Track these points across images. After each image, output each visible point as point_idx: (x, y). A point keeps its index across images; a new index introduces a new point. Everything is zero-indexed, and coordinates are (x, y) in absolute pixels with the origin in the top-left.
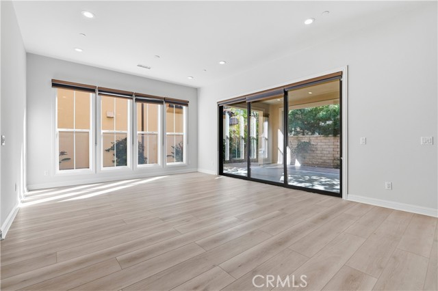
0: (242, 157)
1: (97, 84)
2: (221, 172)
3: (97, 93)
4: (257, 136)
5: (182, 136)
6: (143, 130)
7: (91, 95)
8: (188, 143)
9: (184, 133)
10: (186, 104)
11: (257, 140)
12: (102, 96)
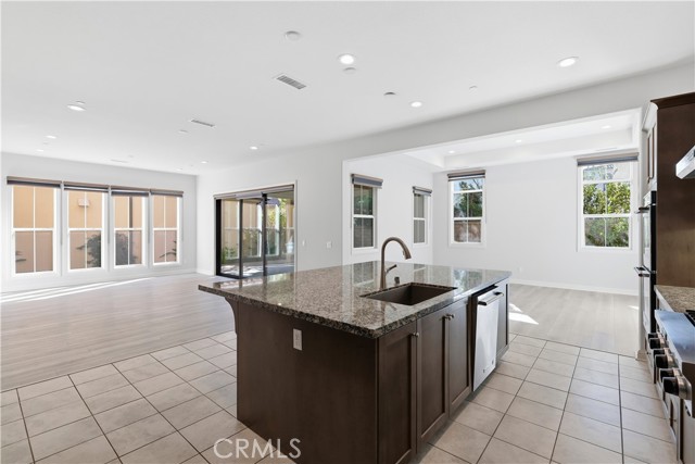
0: (260, 255)
1: (62, 179)
2: (218, 272)
3: (63, 187)
4: (281, 228)
5: (176, 232)
6: (131, 226)
7: (55, 190)
8: (183, 239)
9: (178, 229)
10: (180, 194)
11: (280, 233)
12: (68, 192)
